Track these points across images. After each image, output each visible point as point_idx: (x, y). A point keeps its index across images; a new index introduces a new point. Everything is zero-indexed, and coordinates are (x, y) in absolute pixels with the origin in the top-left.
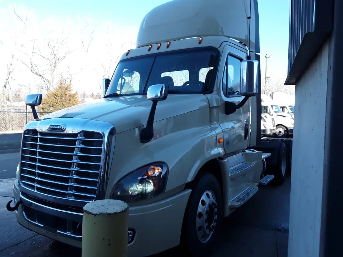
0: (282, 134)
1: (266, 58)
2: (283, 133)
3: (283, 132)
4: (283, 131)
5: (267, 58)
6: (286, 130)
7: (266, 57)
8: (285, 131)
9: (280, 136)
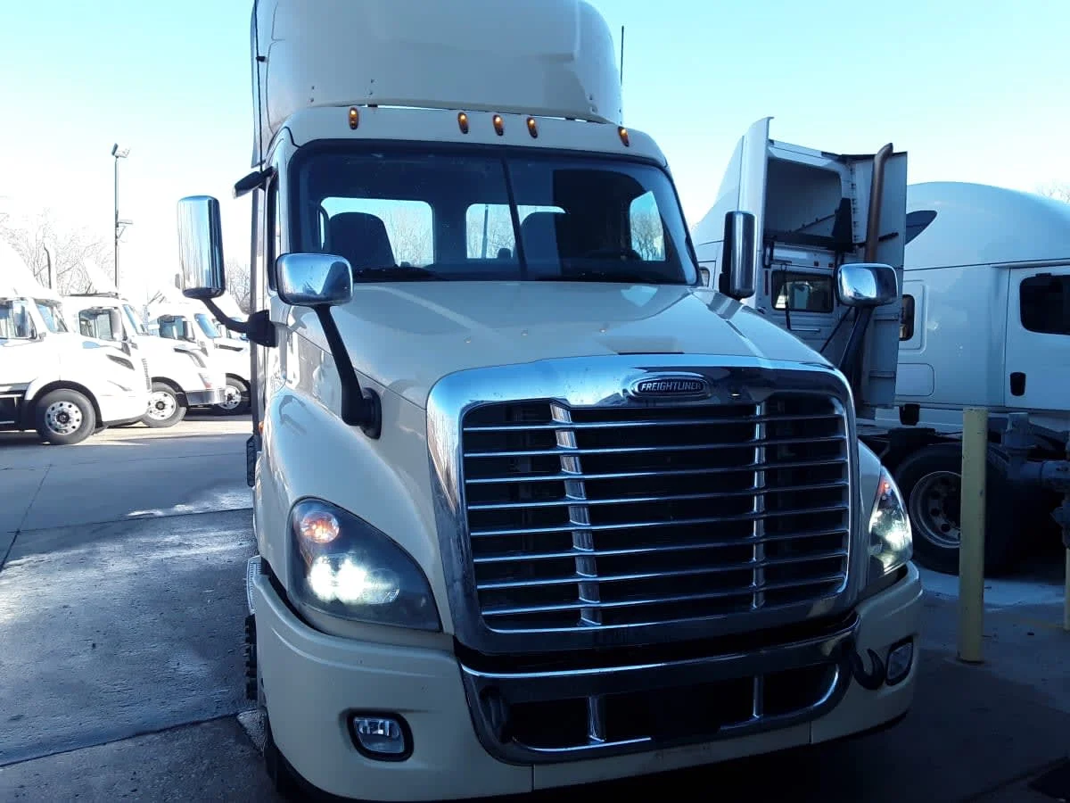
0: (236, 403)
1: (114, 157)
2: (238, 401)
3: (238, 398)
4: (237, 393)
5: (117, 157)
6: (245, 389)
7: (113, 153)
8: (243, 394)
9: (230, 410)
